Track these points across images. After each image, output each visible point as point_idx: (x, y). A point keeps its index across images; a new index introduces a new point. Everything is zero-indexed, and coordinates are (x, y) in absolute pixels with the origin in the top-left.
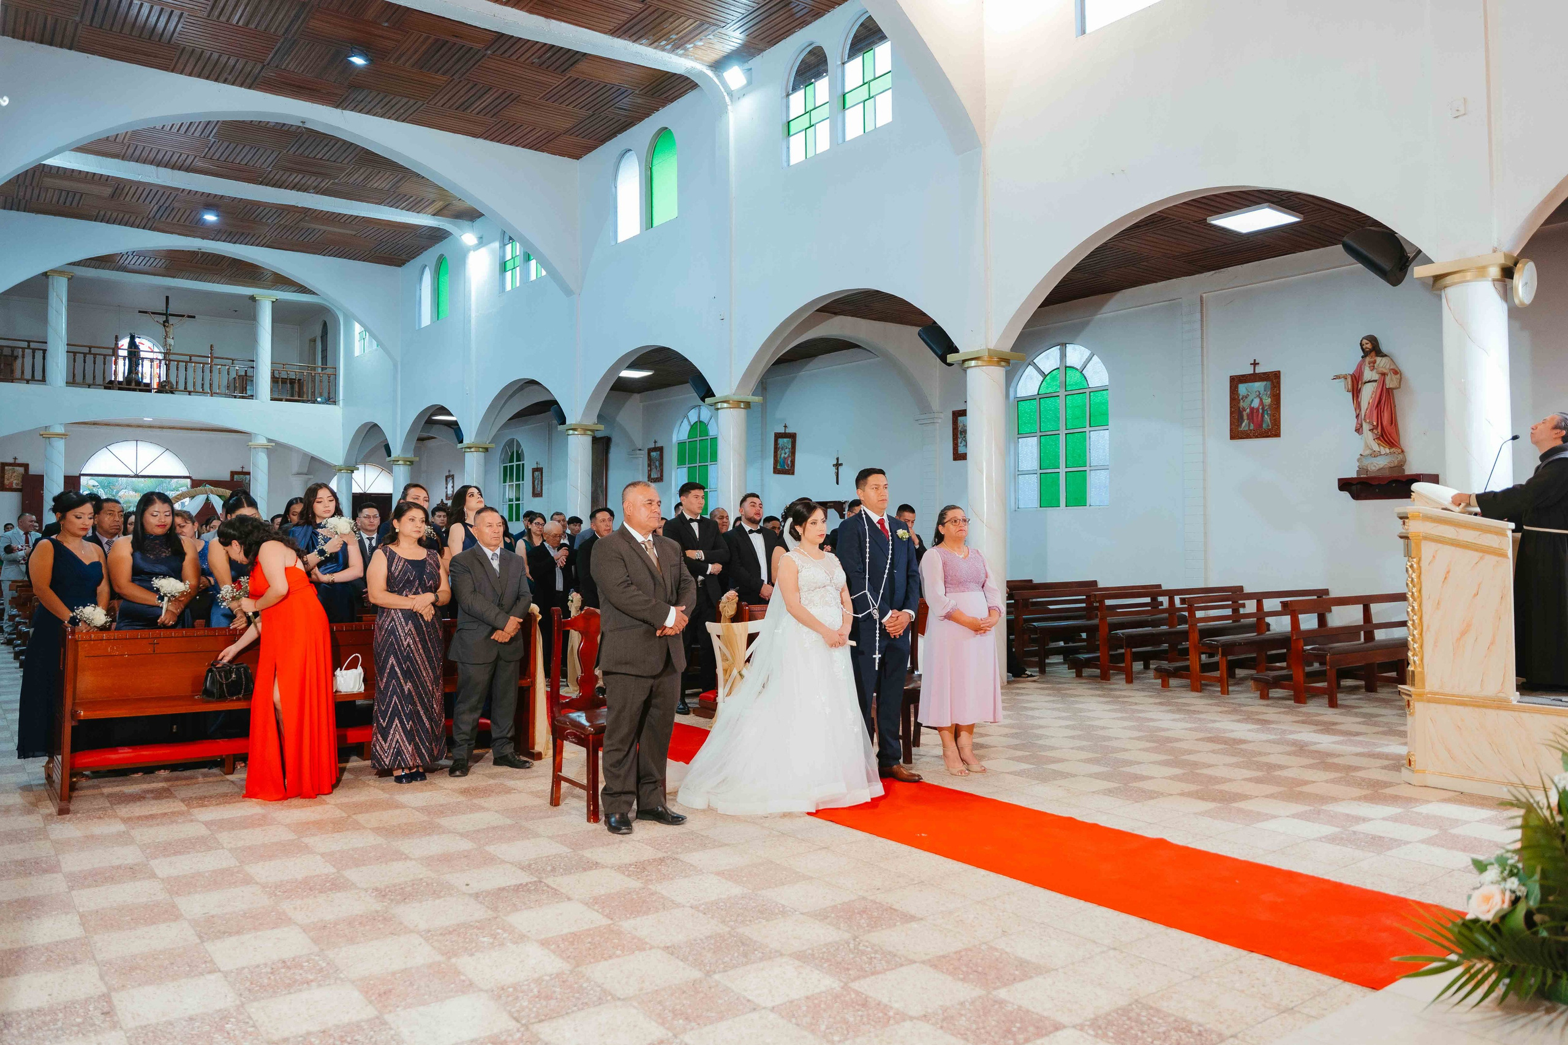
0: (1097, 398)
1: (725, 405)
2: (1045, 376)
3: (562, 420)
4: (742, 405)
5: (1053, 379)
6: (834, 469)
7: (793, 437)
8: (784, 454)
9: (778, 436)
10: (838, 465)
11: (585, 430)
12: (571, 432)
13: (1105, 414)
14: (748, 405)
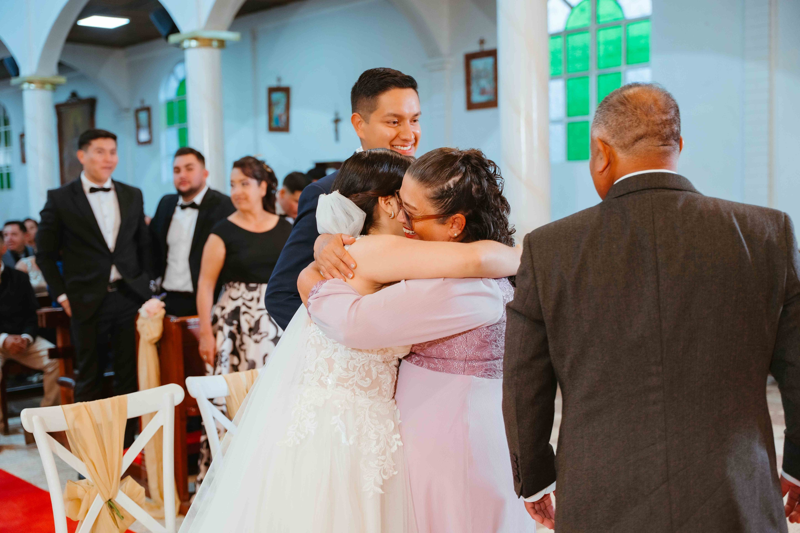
0: (635, 30)
1: (194, 43)
2: (572, 7)
3: (16, 72)
4: (215, 44)
5: (583, 10)
6: (332, 126)
7: (286, 91)
8: (279, 110)
9: (272, 90)
10: (337, 121)
11: (42, 84)
12: (25, 86)
13: (645, 49)
14: (222, 44)
